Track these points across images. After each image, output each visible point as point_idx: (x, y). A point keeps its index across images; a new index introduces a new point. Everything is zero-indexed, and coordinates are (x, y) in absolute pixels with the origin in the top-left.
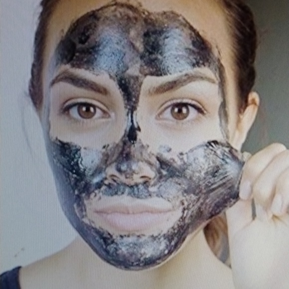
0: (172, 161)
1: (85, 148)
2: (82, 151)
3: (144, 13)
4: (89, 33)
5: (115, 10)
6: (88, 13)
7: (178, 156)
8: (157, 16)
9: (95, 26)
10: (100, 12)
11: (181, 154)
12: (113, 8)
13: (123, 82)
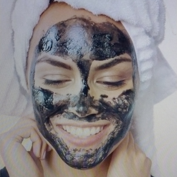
0: (109, 103)
1: (56, 93)
2: (54, 94)
3: (92, 23)
4: (61, 34)
5: (76, 22)
6: (60, 22)
7: (112, 100)
8: (100, 25)
9: (64, 31)
10: (67, 22)
11: (114, 99)
12: (74, 20)
13: (80, 63)
